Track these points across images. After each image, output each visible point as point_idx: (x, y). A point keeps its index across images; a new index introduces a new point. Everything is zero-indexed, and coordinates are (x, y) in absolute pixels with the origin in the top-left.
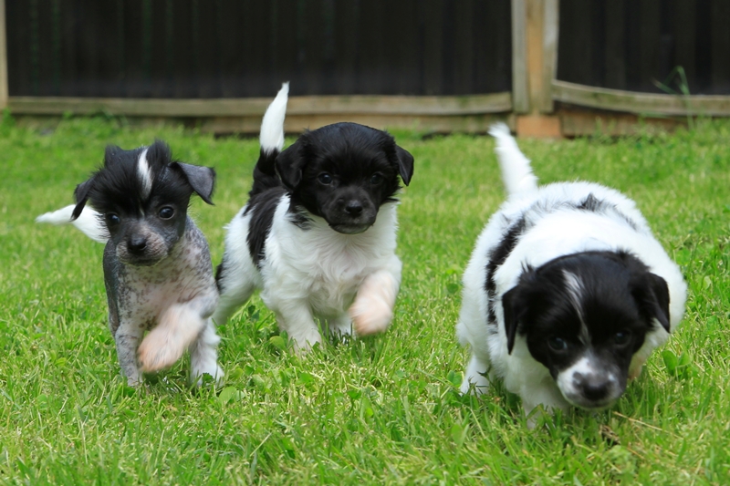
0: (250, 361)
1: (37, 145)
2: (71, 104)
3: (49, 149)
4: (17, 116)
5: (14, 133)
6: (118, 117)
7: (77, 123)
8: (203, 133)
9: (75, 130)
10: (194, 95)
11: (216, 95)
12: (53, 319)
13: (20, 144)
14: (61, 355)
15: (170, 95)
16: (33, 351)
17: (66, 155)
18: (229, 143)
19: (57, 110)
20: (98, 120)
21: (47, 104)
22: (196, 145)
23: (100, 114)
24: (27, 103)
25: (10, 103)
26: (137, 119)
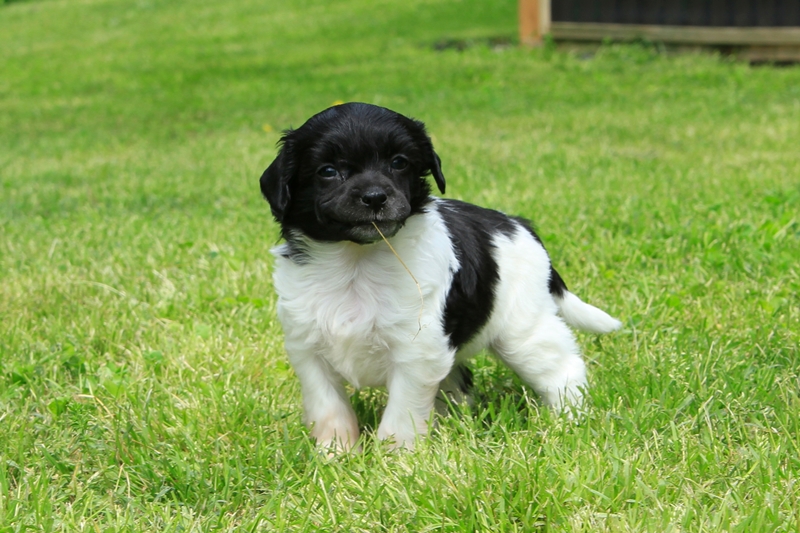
0: (794, 278)
1: (577, 69)
2: (611, 30)
3: (589, 74)
4: (559, 41)
5: (556, 58)
6: (656, 44)
7: (616, 49)
8: (740, 61)
9: (615, 56)
10: (730, 23)
11: (753, 22)
12: (600, 233)
13: (561, 68)
14: (609, 267)
15: (707, 22)
16: (582, 263)
17: (606, 79)
18: (764, 71)
19: (596, 36)
20: (637, 47)
21: (588, 29)
22: (732, 72)
23: (638, 41)
24: (569, 28)
25: (552, 29)
26: (674, 46)
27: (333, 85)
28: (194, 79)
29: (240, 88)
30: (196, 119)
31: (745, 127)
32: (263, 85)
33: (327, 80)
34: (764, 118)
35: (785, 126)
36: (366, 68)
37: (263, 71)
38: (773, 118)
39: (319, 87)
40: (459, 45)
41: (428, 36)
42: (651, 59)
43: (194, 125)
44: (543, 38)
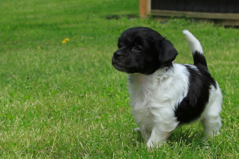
1: (160, 27)
2: (173, 13)
3: (164, 29)
4: (154, 17)
6: (190, 18)
7: (175, 20)
8: (221, 26)
9: (174, 23)
10: (218, 12)
11: (226, 12)
15: (209, 11)
17: (170, 31)
18: (230, 29)
19: (168, 15)
20: (183, 19)
21: (165, 13)
22: (218, 30)
23: (184, 17)
24: (158, 12)
25: (152, 12)
26: (197, 19)
27: (67, 32)
28: (14, 29)
29: (32, 32)
30: (13, 44)
31: (218, 51)
32: (41, 31)
33: (65, 30)
34: (225, 48)
35: (233, 51)
36: (80, 25)
37: (41, 26)
38: (229, 48)
39: (61, 32)
40: (116, 17)
41: (105, 13)
42: (188, 24)
43: (12, 46)
44: (148, 15)
